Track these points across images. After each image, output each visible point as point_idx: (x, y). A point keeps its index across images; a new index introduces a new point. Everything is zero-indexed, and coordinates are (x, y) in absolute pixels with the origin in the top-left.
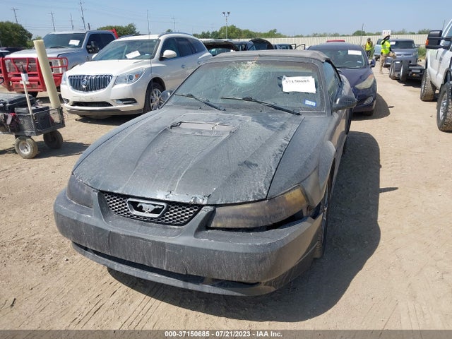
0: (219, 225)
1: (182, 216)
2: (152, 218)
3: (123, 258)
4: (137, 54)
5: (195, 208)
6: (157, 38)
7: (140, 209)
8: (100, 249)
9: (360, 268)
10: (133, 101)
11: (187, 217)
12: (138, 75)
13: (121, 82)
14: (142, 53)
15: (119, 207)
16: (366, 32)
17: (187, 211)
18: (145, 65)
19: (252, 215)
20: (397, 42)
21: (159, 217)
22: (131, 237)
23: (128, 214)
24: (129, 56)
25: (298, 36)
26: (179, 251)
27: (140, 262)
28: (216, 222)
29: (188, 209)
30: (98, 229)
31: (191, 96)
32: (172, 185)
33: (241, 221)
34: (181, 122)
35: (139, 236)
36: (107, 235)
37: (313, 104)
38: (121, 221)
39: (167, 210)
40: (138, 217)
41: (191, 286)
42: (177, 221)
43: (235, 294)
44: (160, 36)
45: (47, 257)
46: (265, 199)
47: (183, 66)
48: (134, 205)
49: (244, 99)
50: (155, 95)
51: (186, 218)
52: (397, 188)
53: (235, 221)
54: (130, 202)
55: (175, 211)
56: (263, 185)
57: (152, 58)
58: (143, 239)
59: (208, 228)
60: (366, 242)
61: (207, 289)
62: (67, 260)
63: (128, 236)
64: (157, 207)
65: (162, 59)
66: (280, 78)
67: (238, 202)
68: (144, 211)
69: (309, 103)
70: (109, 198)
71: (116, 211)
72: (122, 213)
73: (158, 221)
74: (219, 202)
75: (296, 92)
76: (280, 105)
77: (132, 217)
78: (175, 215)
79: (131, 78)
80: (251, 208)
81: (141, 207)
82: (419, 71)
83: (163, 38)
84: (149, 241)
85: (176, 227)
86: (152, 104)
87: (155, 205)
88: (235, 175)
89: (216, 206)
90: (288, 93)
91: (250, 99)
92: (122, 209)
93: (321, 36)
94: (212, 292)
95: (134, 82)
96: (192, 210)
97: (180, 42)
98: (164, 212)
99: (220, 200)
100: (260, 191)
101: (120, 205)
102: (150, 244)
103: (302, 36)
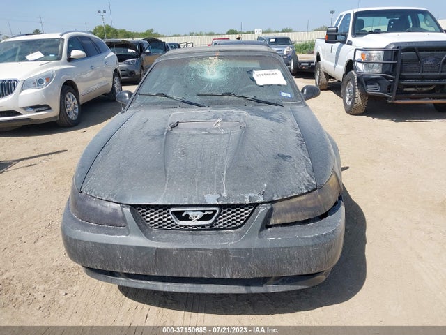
0: (278, 221)
1: (238, 218)
2: (203, 226)
3: (175, 275)
4: (39, 55)
5: (250, 208)
6: (59, 37)
7: (187, 218)
8: (144, 271)
9: (365, 242)
10: (47, 108)
11: (243, 218)
12: (48, 79)
13: (29, 87)
14: (46, 54)
15: (160, 220)
16: (238, 31)
17: (242, 212)
18: (54, 67)
19: (309, 206)
20: (276, 39)
21: (212, 223)
22: (186, 250)
23: (173, 226)
24: (28, 57)
25: (175, 36)
26: (245, 255)
27: (196, 275)
28: (276, 219)
29: (243, 210)
30: (139, 249)
31: (162, 95)
32: (220, 188)
33: (300, 214)
34: (178, 122)
35: (195, 247)
36: (154, 254)
37: (289, 95)
38: (166, 235)
39: (220, 214)
40: (186, 227)
41: (255, 289)
42: (233, 224)
43: (300, 287)
44: (62, 35)
45: (38, 295)
46: (316, 189)
47: (92, 67)
48: (178, 215)
49: (223, 95)
50: (69, 99)
51: (242, 220)
52: (348, 168)
53: (294, 214)
54: (173, 212)
55: (229, 214)
56: (308, 175)
57: (59, 58)
58: (201, 250)
59: (268, 226)
60: (355, 218)
61: (272, 288)
62: (66, 294)
63: (182, 250)
64: (206, 213)
65: (70, 60)
66: (250, 72)
67: (294, 195)
68: (191, 220)
69: (284, 94)
70: (143, 212)
71: (156, 225)
72: (164, 225)
73: (210, 228)
74: (275, 198)
75: (269, 86)
76: (260, 97)
77: (178, 228)
78: (229, 218)
79: (40, 81)
80: (307, 200)
81: (187, 216)
82: (307, 64)
83: (66, 37)
84: (209, 250)
85: (232, 231)
86: (67, 110)
87: (204, 211)
88: (277, 169)
89: (272, 202)
90: (262, 86)
91: (229, 95)
92: (164, 222)
93: (198, 35)
94: (277, 290)
95: (45, 86)
96: (246, 210)
97: (84, 42)
98: (217, 217)
99: (275, 196)
100: (308, 181)
101: (161, 218)
102: (210, 254)
103: (179, 36)
